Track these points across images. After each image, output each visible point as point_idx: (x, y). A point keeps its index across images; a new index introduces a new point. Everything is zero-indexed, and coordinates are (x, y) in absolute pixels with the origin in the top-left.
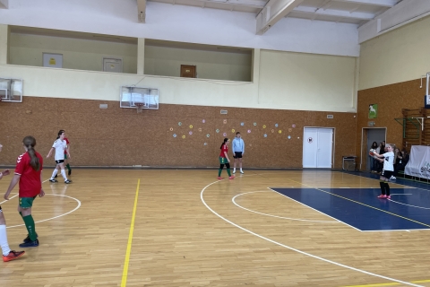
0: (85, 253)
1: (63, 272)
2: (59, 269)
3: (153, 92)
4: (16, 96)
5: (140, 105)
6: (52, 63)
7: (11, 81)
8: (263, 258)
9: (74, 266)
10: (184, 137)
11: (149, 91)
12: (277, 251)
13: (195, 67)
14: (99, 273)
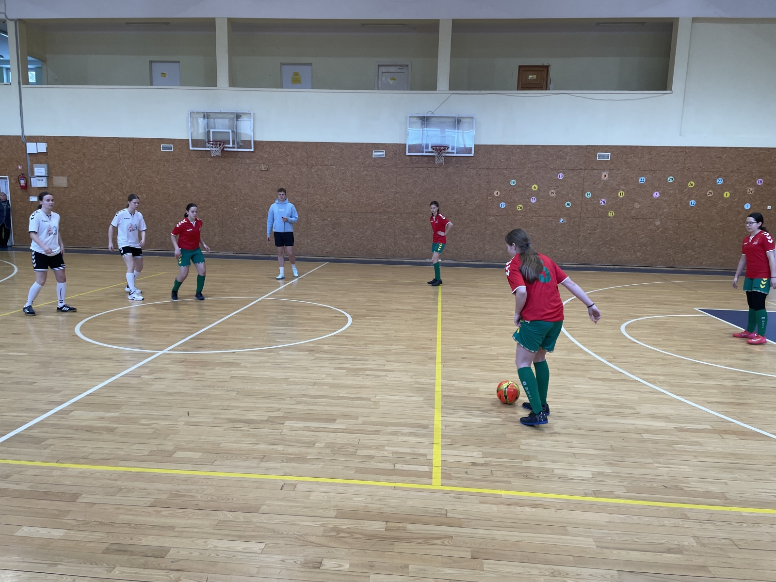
0: (369, 399)
1: (340, 425)
2: (333, 420)
3: (465, 123)
4: (244, 142)
5: (440, 149)
6: (296, 82)
7: (238, 116)
8: (698, 444)
9: (356, 417)
10: (520, 207)
11: (457, 122)
12: (726, 432)
13: (547, 67)
14: (395, 434)
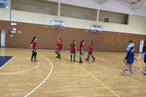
5: (97, 31)
6: (68, 16)
10: (108, 41)
11: (99, 27)
13: (109, 19)
